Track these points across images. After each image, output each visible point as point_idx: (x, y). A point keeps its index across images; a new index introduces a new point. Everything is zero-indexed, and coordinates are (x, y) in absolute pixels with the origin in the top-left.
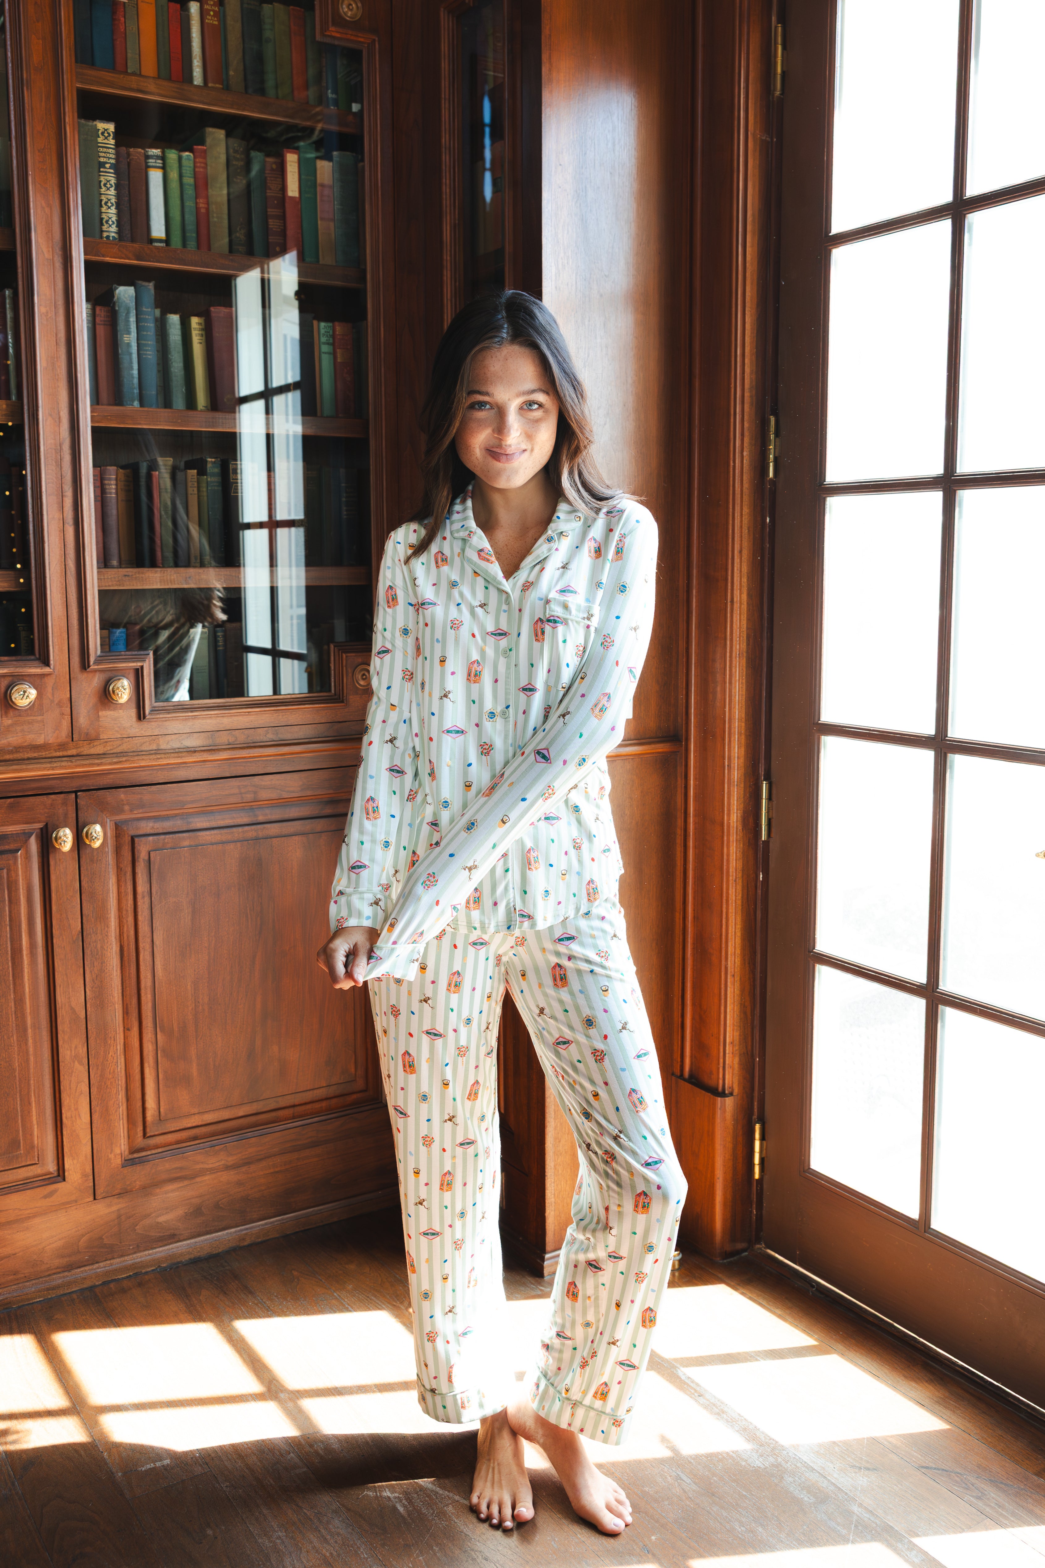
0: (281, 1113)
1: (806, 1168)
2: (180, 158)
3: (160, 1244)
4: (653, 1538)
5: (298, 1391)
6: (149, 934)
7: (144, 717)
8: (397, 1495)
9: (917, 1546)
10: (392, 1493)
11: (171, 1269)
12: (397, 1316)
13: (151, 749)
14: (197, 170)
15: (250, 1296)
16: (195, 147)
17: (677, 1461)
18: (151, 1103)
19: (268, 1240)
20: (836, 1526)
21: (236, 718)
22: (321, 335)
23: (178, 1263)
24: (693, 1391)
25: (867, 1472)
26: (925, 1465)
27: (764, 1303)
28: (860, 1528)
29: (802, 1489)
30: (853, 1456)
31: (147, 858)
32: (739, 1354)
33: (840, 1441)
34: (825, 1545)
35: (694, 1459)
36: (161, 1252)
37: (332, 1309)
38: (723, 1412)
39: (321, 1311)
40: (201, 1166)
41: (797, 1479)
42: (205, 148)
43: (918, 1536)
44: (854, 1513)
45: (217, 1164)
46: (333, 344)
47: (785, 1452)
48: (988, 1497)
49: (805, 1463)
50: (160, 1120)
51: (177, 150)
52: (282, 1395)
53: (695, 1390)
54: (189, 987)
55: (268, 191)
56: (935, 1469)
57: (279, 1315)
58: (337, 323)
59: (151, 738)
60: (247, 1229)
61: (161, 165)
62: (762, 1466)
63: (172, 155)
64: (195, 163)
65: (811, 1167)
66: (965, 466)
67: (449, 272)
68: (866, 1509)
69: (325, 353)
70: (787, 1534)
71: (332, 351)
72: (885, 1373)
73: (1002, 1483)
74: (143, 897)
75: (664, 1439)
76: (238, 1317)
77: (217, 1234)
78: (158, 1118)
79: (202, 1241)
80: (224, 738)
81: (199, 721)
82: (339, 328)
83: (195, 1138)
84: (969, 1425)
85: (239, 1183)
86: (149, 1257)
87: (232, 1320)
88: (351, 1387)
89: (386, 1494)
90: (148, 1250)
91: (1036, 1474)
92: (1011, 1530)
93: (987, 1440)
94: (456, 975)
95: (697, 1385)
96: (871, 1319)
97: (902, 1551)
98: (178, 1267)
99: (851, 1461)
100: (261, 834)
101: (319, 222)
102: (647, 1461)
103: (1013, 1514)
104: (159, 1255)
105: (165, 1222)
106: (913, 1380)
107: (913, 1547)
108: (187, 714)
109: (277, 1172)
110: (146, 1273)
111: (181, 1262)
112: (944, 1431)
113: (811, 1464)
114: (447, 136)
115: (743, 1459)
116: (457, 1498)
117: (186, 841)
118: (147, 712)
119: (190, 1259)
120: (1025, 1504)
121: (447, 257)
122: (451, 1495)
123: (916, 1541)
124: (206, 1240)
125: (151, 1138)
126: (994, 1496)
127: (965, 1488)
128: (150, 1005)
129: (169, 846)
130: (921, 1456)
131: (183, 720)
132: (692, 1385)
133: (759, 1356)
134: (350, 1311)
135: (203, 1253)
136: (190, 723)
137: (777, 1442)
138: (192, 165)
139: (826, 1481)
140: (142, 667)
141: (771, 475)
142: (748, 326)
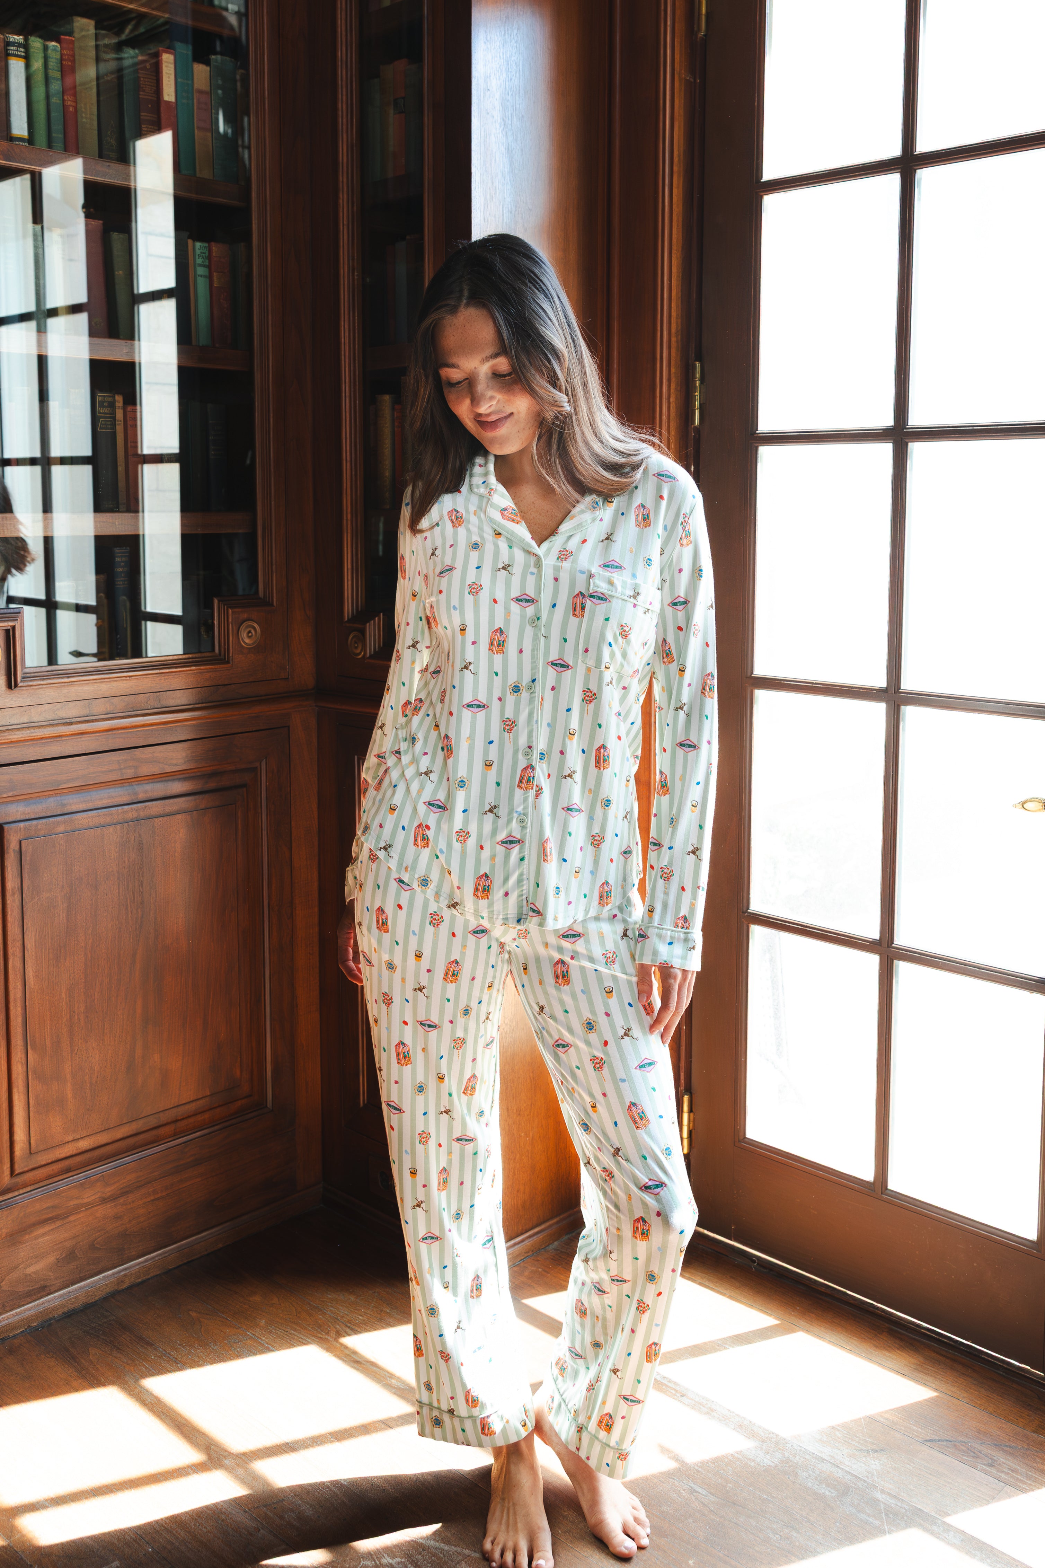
0: (162, 1131)
1: (741, 1138)
2: (46, 48)
3: (29, 1300)
4: (691, 1562)
5: (244, 1454)
6: (20, 936)
7: (16, 686)
8: (398, 1560)
9: (952, 1526)
10: (393, 1558)
11: (43, 1328)
12: (328, 1350)
13: (21, 721)
14: (64, 62)
15: (149, 1348)
16: (62, 37)
17: (684, 1471)
18: (20, 1135)
19: (149, 1279)
20: (867, 1518)
21: (115, 684)
22: (197, 257)
23: (50, 1319)
24: (674, 1392)
25: (875, 1454)
26: (928, 1438)
27: (711, 1285)
28: (891, 1516)
29: (820, 1483)
30: (857, 1439)
31: (17, 848)
32: (705, 1343)
33: (839, 1425)
34: (864, 1540)
35: (700, 1467)
36: (30, 1309)
37: (251, 1352)
38: (712, 1411)
39: (239, 1356)
40: (76, 1202)
41: (811, 1472)
42: (73, 39)
43: (949, 1515)
44: (879, 1501)
45: (93, 1198)
46: (209, 267)
47: (788, 1445)
48: (998, 1462)
49: (813, 1454)
50: (30, 1153)
51: (41, 37)
52: (227, 1462)
53: (675, 1390)
54: (63, 996)
55: (141, 93)
56: (939, 1441)
57: (192, 1366)
58: (213, 244)
59: (22, 709)
60: (125, 1269)
61: (23, 54)
62: (772, 1464)
63: (36, 43)
64: (62, 54)
65: (747, 1136)
66: (916, 419)
67: (345, 196)
68: (889, 1494)
69: (201, 276)
70: (823, 1535)
71: (207, 274)
72: (856, 1345)
73: (1007, 1446)
74: (13, 894)
75: (664, 1450)
76: (144, 1376)
77: (92, 1279)
78: (28, 1152)
79: (76, 1290)
80: (99, 707)
81: (76, 688)
82: (216, 248)
83: (68, 1170)
84: (954, 1389)
85: (117, 1217)
86: (17, 1317)
87: (137, 1381)
88: (303, 1440)
89: (386, 1561)
90: (17, 1308)
91: (1034, 1432)
92: (1031, 1493)
93: (977, 1403)
94: (454, 964)
95: (675, 1383)
96: (823, 1289)
97: (940, 1534)
98: (50, 1325)
99: (857, 1444)
100: (142, 814)
101: (196, 131)
102: (654, 1476)
103: (1029, 1477)
104: (28, 1313)
105: (34, 1273)
106: (885, 1349)
107: (948, 1528)
108: (63, 680)
109: (158, 1199)
110: (14, 1336)
111: (54, 1318)
112: (932, 1398)
113: (820, 1455)
114: (344, 49)
115: (750, 1460)
116: (467, 1552)
117: (61, 825)
118: (19, 679)
119: (64, 1313)
120: (1035, 1464)
121: (343, 179)
122: (459, 1549)
123: (948, 1520)
124: (80, 1288)
125: (19, 1176)
126: (1004, 1461)
127: (974, 1457)
128: (20, 1020)
129: (42, 833)
130: (921, 1429)
131: (57, 687)
132: (669, 1384)
133: (726, 1344)
134: (272, 1351)
135: (78, 1305)
136: (65, 691)
137: (777, 1435)
138: (59, 57)
139: (840, 1471)
140: (14, 628)
141: (697, 422)
142: (674, 270)
